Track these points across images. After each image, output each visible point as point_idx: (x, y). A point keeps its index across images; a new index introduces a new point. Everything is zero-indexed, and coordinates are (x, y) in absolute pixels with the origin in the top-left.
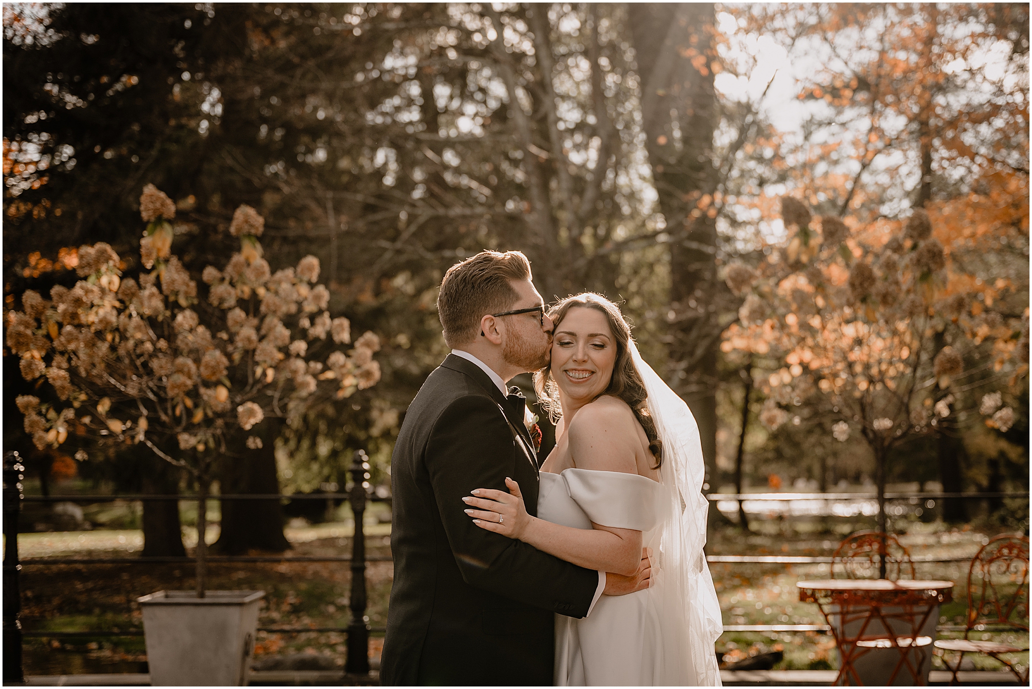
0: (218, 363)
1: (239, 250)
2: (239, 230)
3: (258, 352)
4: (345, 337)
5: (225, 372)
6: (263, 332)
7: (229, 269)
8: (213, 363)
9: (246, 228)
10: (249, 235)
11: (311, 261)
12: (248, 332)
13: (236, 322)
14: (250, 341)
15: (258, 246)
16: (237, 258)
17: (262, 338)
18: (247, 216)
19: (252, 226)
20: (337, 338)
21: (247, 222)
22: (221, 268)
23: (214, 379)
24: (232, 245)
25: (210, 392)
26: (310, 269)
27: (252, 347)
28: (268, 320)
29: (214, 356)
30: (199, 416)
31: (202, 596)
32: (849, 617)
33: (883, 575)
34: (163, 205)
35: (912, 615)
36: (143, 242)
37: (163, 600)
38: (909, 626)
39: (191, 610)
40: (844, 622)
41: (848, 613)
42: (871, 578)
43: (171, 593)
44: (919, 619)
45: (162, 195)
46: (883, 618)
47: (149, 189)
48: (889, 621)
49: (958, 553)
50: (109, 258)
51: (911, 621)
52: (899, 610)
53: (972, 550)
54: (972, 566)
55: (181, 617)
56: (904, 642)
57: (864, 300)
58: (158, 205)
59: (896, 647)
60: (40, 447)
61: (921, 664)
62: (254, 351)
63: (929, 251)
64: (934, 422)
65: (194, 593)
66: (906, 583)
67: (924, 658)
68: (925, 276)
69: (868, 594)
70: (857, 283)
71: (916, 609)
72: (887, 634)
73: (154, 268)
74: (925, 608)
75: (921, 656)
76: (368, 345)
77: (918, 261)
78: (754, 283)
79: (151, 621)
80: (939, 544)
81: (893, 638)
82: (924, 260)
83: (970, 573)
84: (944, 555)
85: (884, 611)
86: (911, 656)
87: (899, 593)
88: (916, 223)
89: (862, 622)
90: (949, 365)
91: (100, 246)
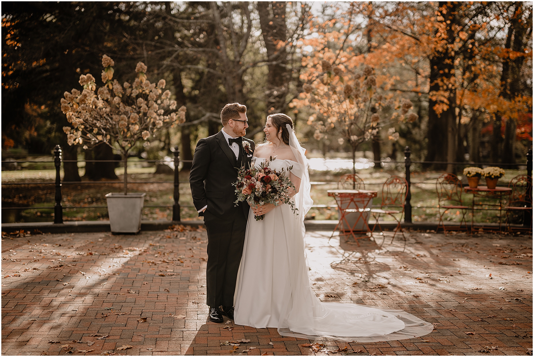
0: (136, 117)
1: (138, 77)
2: (138, 70)
3: (148, 113)
4: (175, 107)
5: (138, 120)
6: (149, 106)
7: (134, 84)
8: (134, 118)
9: (141, 70)
10: (142, 72)
11: (163, 81)
12: (144, 106)
13: (140, 103)
14: (145, 109)
15: (145, 76)
16: (137, 80)
17: (149, 108)
18: (141, 65)
19: (143, 69)
20: (172, 108)
21: (141, 67)
22: (131, 83)
23: (134, 122)
24: (135, 75)
25: (133, 126)
26: (162, 84)
27: (146, 111)
28: (150, 102)
29: (134, 115)
30: (129, 134)
31: (126, 194)
32: (343, 202)
33: (354, 188)
34: (110, 61)
35: (363, 201)
36: (102, 74)
37: (111, 196)
38: (363, 205)
39: (124, 199)
40: (341, 203)
41: (343, 200)
42: (351, 189)
43: (114, 193)
44: (366, 202)
45: (109, 58)
46: (355, 202)
47: (105, 56)
48: (357, 203)
49: (379, 181)
50: (92, 79)
51: (363, 203)
52: (360, 199)
53: (384, 180)
54: (383, 186)
55: (120, 201)
56: (361, 210)
57: (349, 97)
58: (108, 61)
59: (358, 212)
60: (70, 145)
61: (366, 217)
62: (147, 113)
63: (371, 80)
64: (372, 137)
65: (123, 193)
66: (361, 191)
67: (367, 215)
68: (369, 89)
69: (350, 194)
70: (346, 91)
71: (365, 199)
72: (355, 207)
73: (106, 83)
74: (368, 199)
75: (366, 214)
76: (183, 110)
77: (367, 83)
78: (313, 91)
79: (110, 203)
80: (372, 178)
81: (357, 208)
82: (369, 83)
83: (383, 189)
84: (373, 181)
85: (355, 199)
86: (363, 214)
87: (360, 194)
88: (367, 70)
89: (348, 204)
90: (375, 119)
91: (88, 75)
